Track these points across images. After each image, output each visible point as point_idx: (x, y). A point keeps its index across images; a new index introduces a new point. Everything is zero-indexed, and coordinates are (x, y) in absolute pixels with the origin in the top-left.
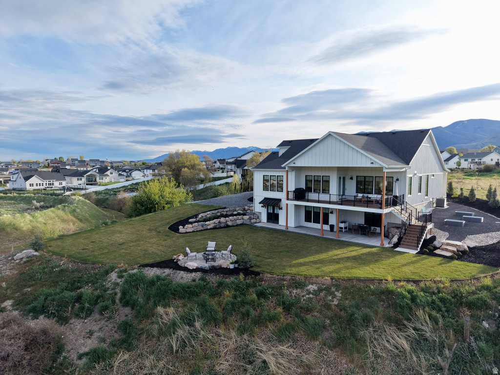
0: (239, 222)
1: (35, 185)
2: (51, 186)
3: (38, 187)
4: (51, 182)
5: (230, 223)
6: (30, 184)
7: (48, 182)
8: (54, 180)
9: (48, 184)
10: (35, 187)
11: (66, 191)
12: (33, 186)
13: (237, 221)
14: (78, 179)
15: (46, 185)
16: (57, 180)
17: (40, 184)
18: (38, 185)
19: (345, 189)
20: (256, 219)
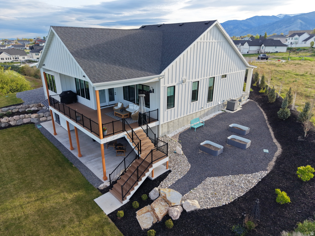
0: (25, 121)
1: (5, 59)
2: (17, 59)
3: (7, 61)
4: (17, 57)
5: (12, 123)
6: (1, 58)
7: (14, 57)
8: (19, 56)
9: (14, 58)
10: (5, 61)
11: (22, 64)
12: (3, 60)
13: (24, 120)
14: (36, 54)
15: (13, 59)
16: (21, 55)
17: (8, 58)
18: (7, 59)
19: (115, 94)
20: (47, 117)
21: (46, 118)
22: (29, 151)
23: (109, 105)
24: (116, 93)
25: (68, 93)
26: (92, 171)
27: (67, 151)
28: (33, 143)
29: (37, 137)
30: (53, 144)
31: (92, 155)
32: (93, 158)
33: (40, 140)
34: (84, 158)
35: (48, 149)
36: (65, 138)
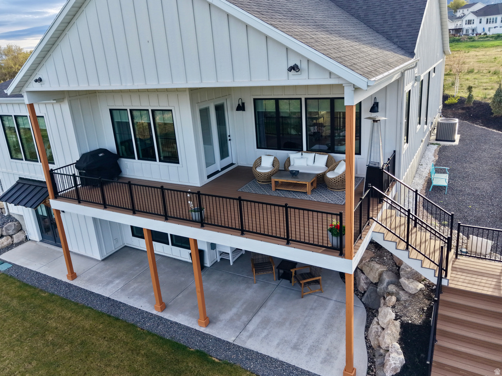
19: (228, 138)
20: (11, 236)
21: (10, 240)
22: (32, 348)
23: (223, 169)
24: (231, 138)
25: (101, 155)
26: (281, 358)
27: (151, 319)
28: (24, 319)
29: (21, 298)
30: (90, 308)
31: (234, 310)
32: (244, 318)
33: (40, 306)
34: (220, 325)
35: (87, 326)
36: (111, 282)
